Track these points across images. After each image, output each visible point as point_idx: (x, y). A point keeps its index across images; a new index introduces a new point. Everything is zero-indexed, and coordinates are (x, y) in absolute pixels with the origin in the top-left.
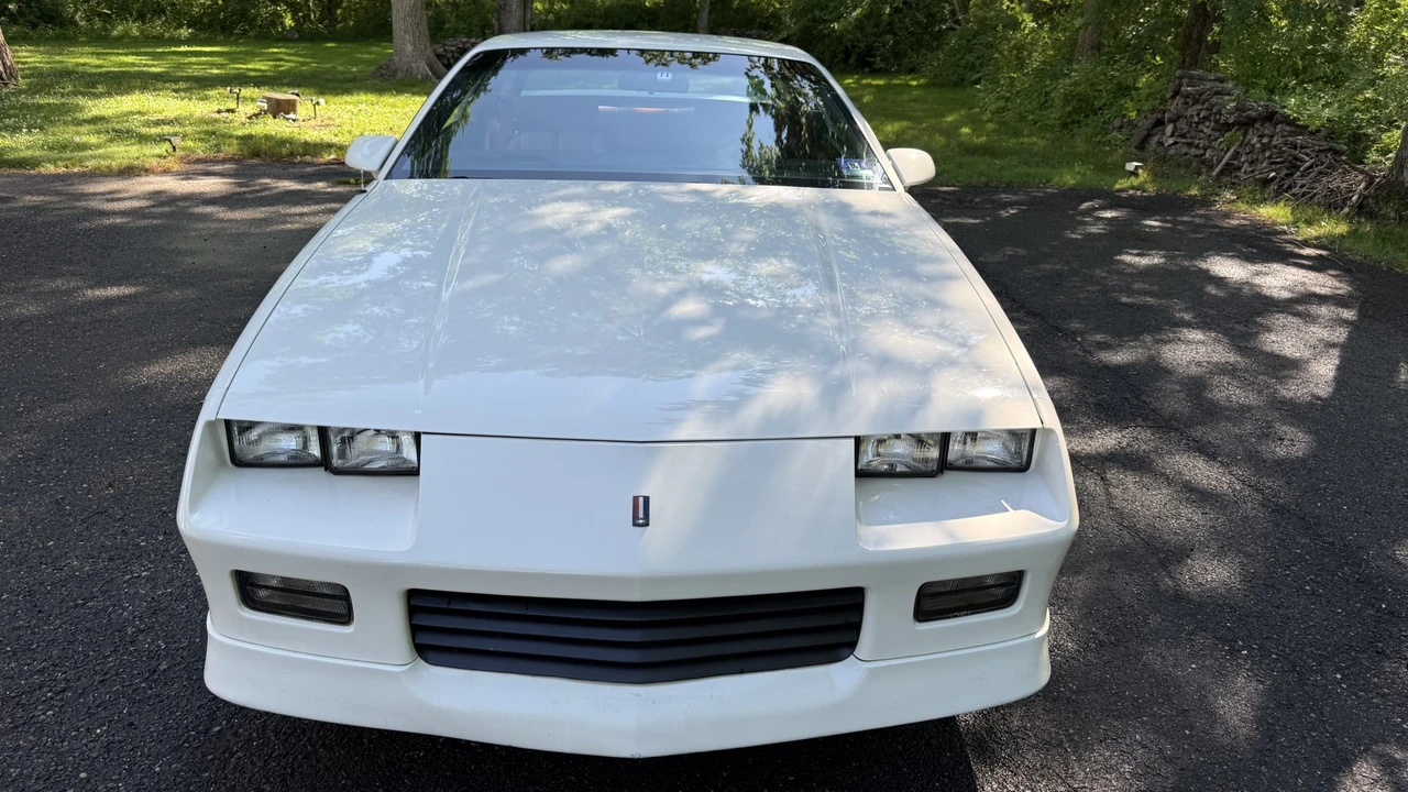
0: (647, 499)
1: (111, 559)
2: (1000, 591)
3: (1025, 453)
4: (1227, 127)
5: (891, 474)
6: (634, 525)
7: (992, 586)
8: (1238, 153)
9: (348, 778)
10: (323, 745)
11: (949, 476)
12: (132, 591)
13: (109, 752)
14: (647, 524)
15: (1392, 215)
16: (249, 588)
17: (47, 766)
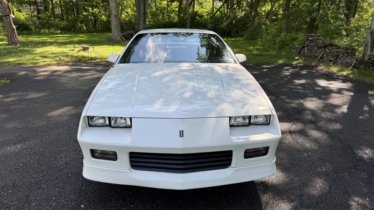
0: (183, 131)
1: (55, 153)
2: (264, 152)
3: (268, 122)
5: (238, 126)
6: (180, 136)
7: (262, 150)
8: (323, 54)
9: (115, 198)
10: (108, 192)
11: (251, 126)
12: (61, 160)
13: (59, 194)
14: (183, 136)
15: (363, 68)
16: (94, 153)
17: (46, 197)
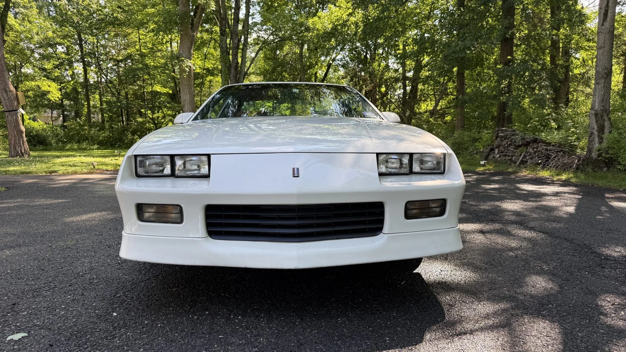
0: (298, 169)
1: (72, 258)
2: (438, 210)
3: (443, 168)
4: (520, 146)
5: (392, 175)
7: (434, 207)
8: (525, 156)
9: (175, 305)
11: (414, 175)
12: (81, 265)
13: (74, 301)
14: (298, 177)
15: (591, 171)
17: (48, 305)
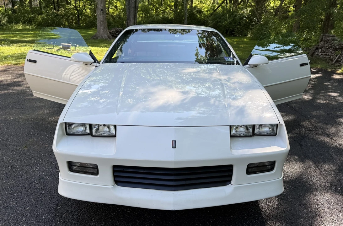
0: (175, 141)
1: (27, 166)
2: (269, 167)
3: (275, 132)
5: (240, 136)
6: (172, 148)
7: (267, 165)
8: (340, 57)
9: (95, 220)
10: (88, 212)
11: (255, 137)
12: (33, 174)
13: (30, 213)
14: (175, 148)
16: (71, 166)
17: (14, 217)
